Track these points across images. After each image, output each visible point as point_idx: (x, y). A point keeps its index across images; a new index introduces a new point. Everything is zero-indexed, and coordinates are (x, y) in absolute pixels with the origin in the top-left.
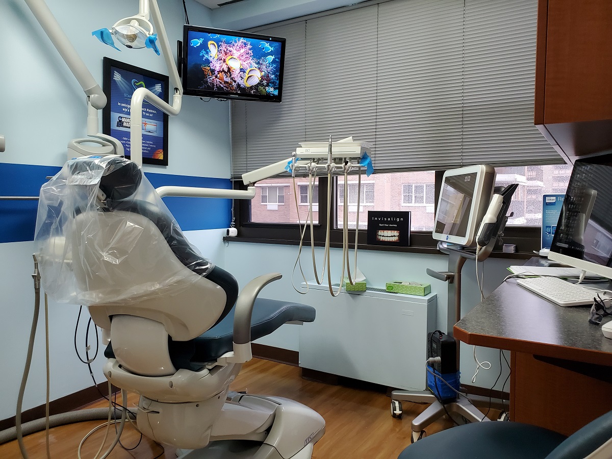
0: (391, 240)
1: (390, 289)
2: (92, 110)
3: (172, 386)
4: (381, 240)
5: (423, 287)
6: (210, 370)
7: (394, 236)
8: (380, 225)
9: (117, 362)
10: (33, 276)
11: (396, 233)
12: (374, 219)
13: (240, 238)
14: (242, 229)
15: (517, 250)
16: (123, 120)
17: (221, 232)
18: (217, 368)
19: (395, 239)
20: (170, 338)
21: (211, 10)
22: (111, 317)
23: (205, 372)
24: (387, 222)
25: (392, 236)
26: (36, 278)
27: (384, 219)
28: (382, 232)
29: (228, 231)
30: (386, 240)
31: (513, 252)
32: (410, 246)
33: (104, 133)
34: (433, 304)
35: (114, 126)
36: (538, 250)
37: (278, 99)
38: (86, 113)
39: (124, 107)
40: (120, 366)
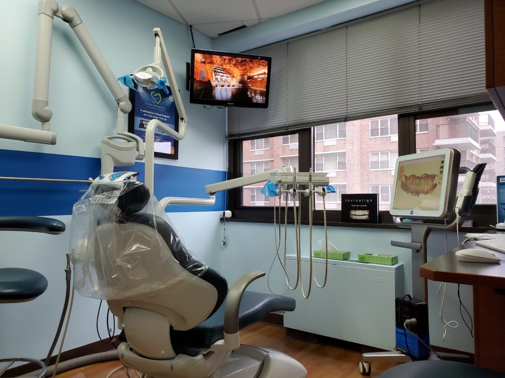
0: (362, 218)
1: (362, 260)
2: (120, 113)
3: (172, 369)
4: (353, 218)
5: (391, 257)
6: (204, 355)
7: (365, 215)
8: (352, 206)
9: (128, 345)
10: (65, 270)
11: (366, 212)
12: (347, 200)
13: (234, 218)
14: (236, 212)
15: (474, 224)
16: (144, 123)
17: (218, 214)
18: (210, 353)
19: (365, 217)
20: (171, 327)
21: (212, 39)
22: (124, 309)
23: (200, 357)
24: (358, 203)
25: (363, 215)
26: (68, 272)
27: (355, 201)
28: (354, 212)
29: (224, 213)
30: (358, 218)
31: (471, 226)
32: (379, 223)
33: (129, 131)
34: (400, 271)
35: (137, 127)
36: (495, 224)
37: (265, 105)
38: (115, 117)
39: (145, 113)
40: (131, 349)
